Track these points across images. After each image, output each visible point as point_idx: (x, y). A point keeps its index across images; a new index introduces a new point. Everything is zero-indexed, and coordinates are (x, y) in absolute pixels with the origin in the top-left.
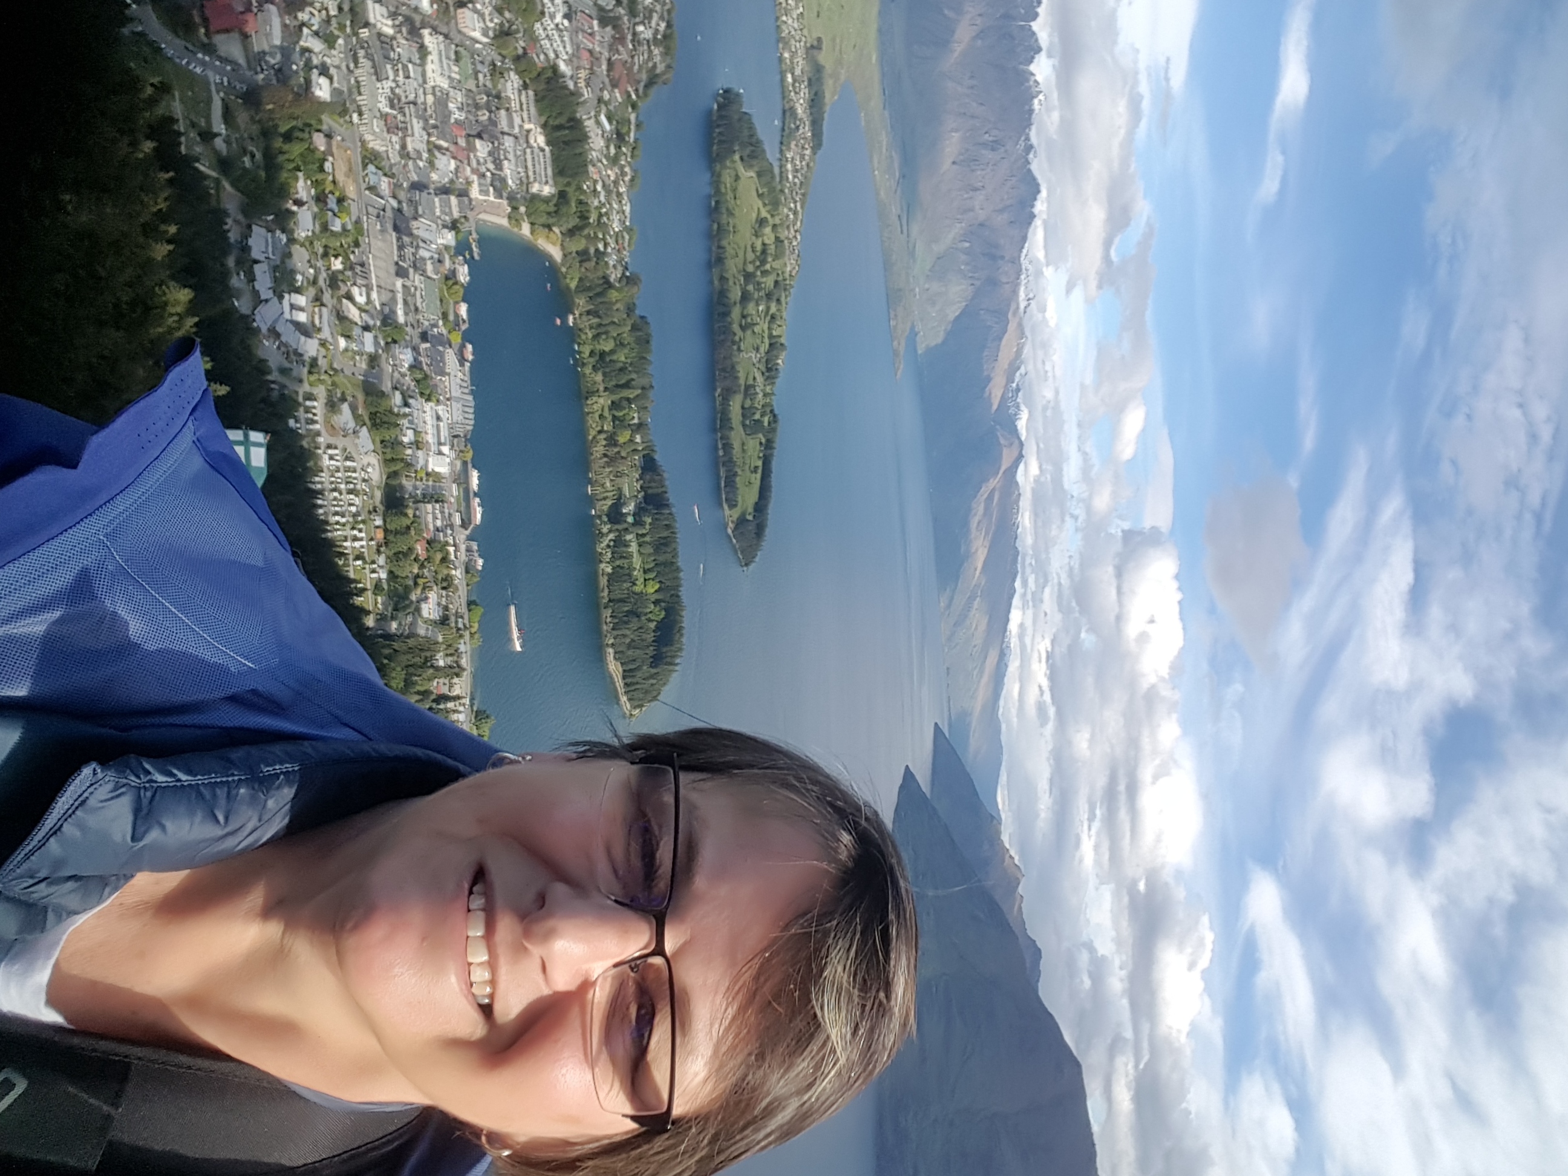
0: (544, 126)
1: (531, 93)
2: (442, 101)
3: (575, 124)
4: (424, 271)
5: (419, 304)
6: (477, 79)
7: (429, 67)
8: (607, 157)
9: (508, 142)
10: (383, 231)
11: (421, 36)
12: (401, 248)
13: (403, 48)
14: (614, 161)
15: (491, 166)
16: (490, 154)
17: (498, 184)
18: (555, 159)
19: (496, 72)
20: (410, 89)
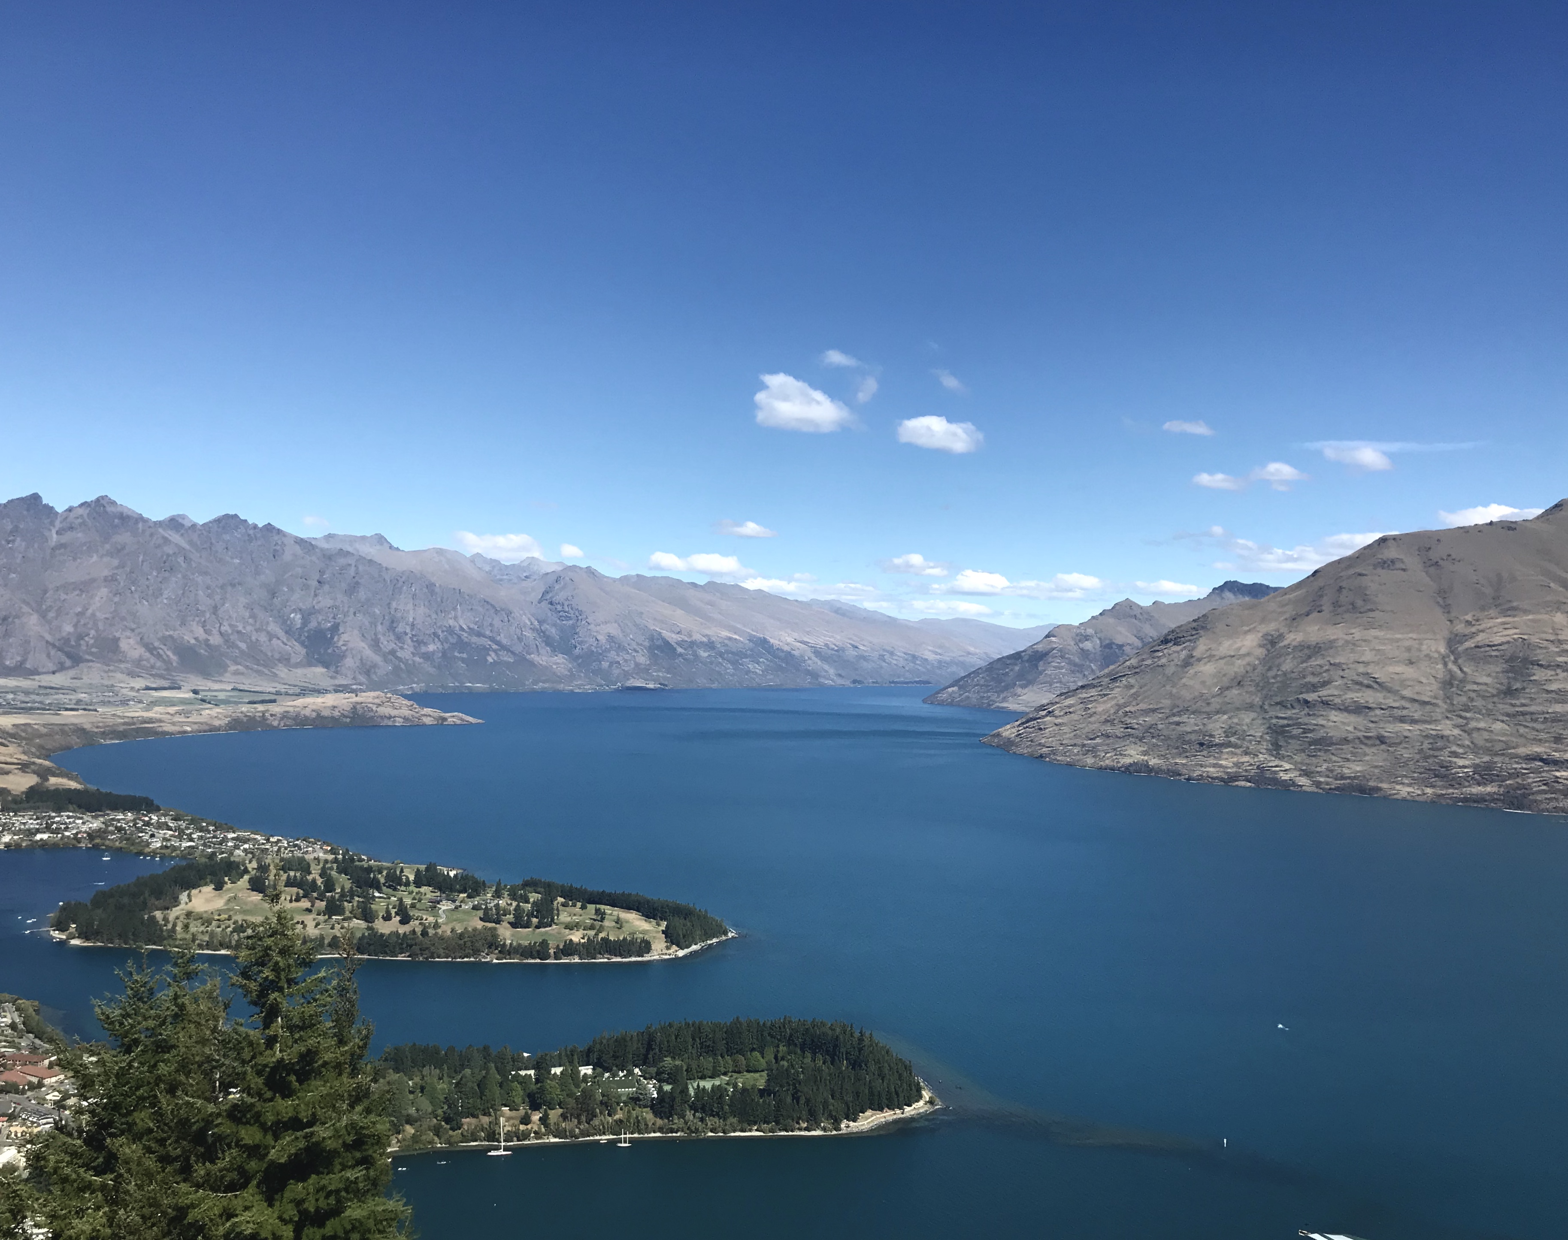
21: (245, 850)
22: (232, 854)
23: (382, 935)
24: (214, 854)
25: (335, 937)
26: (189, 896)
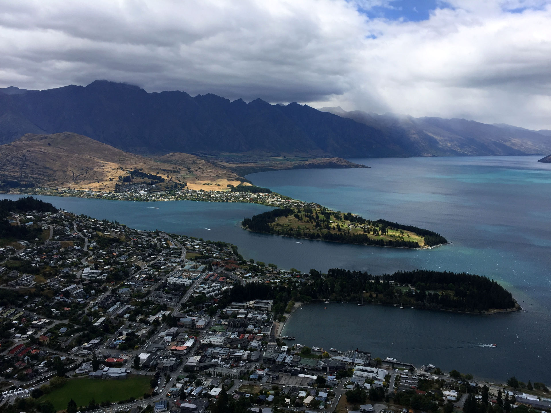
0: (246, 300)
1: (233, 303)
2: (229, 341)
3: (247, 287)
5: (310, 368)
6: (223, 325)
8: (262, 276)
11: (204, 345)
13: (207, 353)
14: (264, 273)
18: (259, 298)
19: (222, 316)
20: (223, 354)
21: (295, 206)
22: (291, 206)
23: (332, 234)
24: (286, 206)
25: (318, 234)
26: (278, 219)
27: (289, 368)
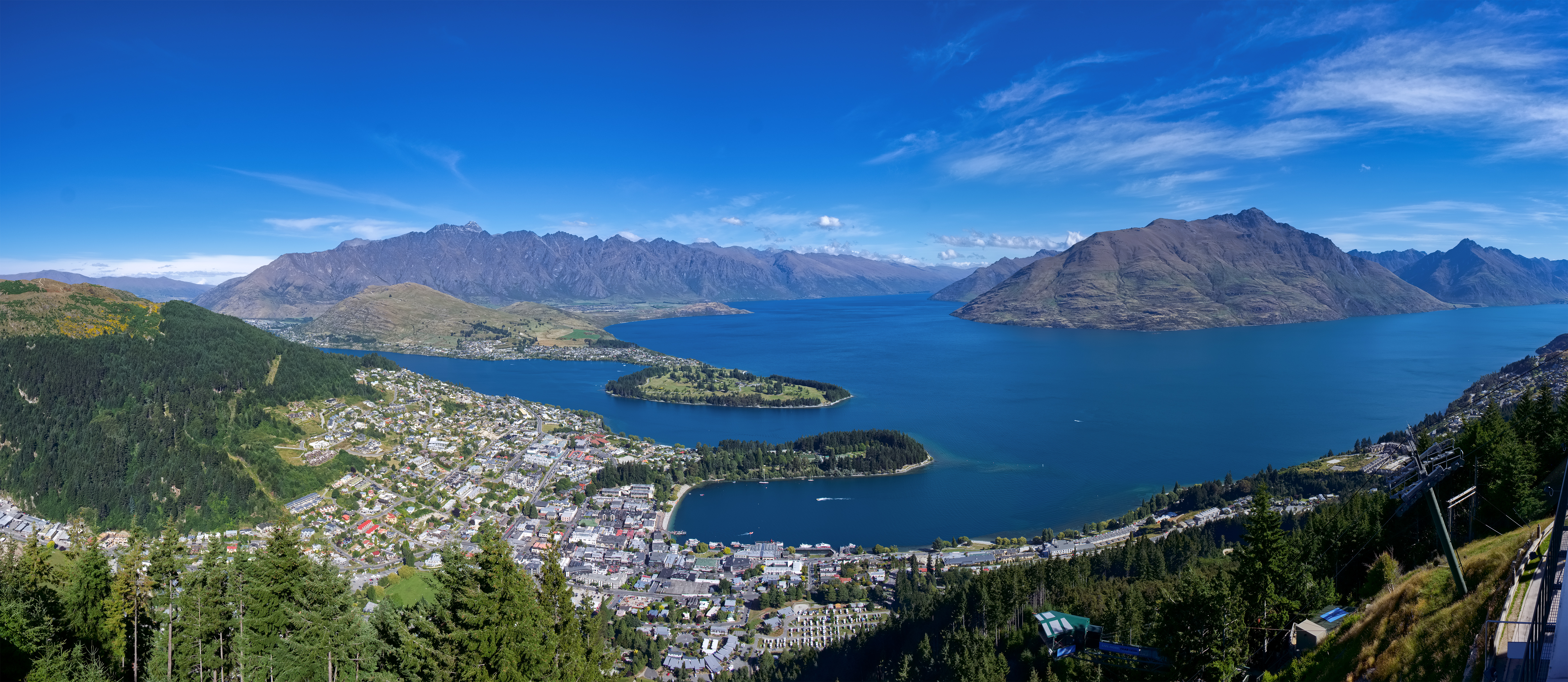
0: (620, 485)
1: (604, 490)
2: (604, 539)
3: (621, 468)
4: (692, 564)
5: (709, 570)
6: (594, 517)
7: (587, 542)
8: (637, 454)
9: (627, 506)
10: (669, 585)
11: (572, 543)
12: (679, 576)
13: (577, 554)
14: (639, 450)
15: (639, 517)
16: (632, 517)
17: (648, 516)
18: (636, 482)
19: (592, 506)
20: (598, 556)
23: (718, 397)
24: (658, 364)
26: (650, 380)
27: (681, 572)
